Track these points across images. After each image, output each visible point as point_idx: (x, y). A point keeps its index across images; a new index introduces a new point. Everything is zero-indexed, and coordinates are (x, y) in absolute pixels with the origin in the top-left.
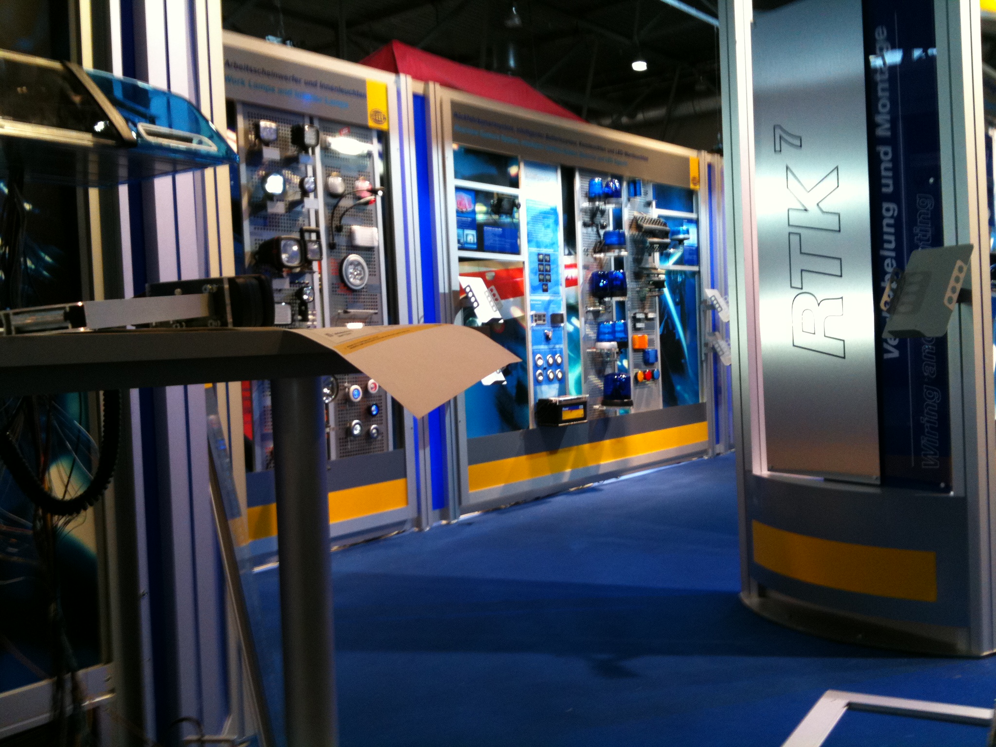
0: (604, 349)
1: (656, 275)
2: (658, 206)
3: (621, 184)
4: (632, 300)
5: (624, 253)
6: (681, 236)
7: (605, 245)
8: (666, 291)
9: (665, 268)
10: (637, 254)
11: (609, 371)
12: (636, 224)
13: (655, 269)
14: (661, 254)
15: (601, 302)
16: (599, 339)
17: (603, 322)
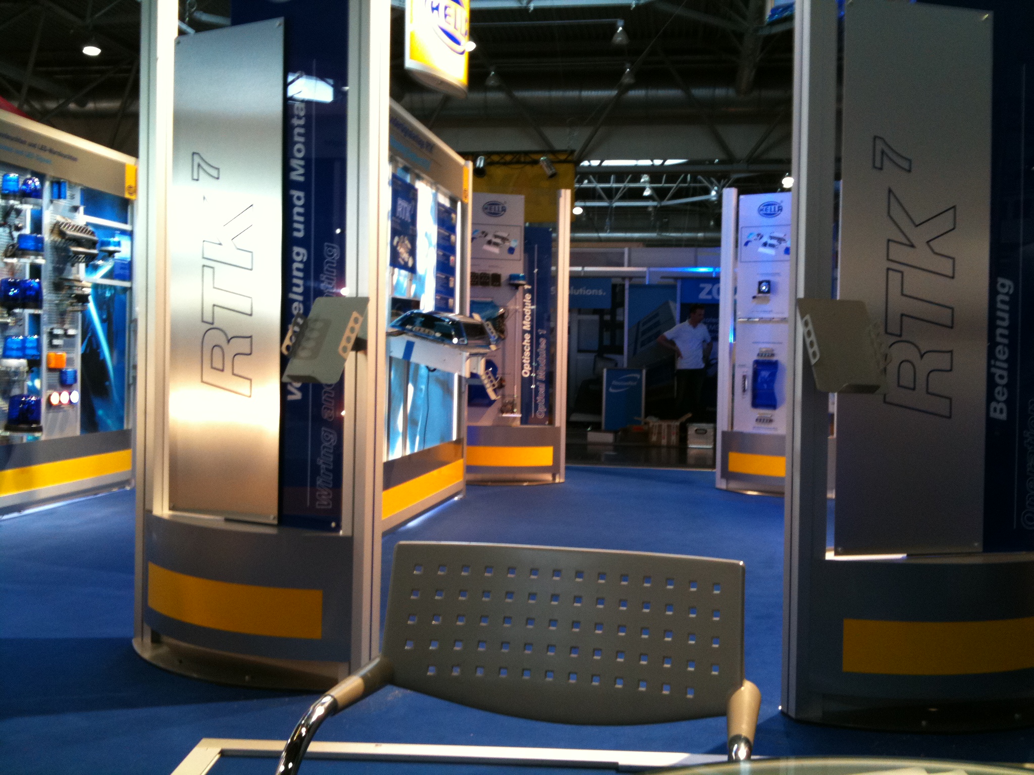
0: (10, 367)
1: (80, 288)
2: (86, 212)
3: (42, 183)
4: (50, 313)
5: (40, 261)
6: (111, 248)
7: (19, 249)
8: (91, 306)
9: (91, 281)
10: (58, 262)
11: (16, 391)
12: (57, 229)
13: (79, 281)
14: (87, 266)
15: (10, 314)
16: (5, 356)
17: (10, 336)
